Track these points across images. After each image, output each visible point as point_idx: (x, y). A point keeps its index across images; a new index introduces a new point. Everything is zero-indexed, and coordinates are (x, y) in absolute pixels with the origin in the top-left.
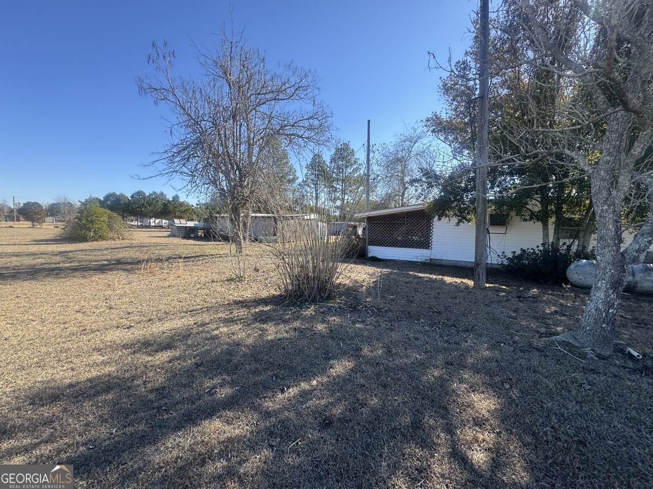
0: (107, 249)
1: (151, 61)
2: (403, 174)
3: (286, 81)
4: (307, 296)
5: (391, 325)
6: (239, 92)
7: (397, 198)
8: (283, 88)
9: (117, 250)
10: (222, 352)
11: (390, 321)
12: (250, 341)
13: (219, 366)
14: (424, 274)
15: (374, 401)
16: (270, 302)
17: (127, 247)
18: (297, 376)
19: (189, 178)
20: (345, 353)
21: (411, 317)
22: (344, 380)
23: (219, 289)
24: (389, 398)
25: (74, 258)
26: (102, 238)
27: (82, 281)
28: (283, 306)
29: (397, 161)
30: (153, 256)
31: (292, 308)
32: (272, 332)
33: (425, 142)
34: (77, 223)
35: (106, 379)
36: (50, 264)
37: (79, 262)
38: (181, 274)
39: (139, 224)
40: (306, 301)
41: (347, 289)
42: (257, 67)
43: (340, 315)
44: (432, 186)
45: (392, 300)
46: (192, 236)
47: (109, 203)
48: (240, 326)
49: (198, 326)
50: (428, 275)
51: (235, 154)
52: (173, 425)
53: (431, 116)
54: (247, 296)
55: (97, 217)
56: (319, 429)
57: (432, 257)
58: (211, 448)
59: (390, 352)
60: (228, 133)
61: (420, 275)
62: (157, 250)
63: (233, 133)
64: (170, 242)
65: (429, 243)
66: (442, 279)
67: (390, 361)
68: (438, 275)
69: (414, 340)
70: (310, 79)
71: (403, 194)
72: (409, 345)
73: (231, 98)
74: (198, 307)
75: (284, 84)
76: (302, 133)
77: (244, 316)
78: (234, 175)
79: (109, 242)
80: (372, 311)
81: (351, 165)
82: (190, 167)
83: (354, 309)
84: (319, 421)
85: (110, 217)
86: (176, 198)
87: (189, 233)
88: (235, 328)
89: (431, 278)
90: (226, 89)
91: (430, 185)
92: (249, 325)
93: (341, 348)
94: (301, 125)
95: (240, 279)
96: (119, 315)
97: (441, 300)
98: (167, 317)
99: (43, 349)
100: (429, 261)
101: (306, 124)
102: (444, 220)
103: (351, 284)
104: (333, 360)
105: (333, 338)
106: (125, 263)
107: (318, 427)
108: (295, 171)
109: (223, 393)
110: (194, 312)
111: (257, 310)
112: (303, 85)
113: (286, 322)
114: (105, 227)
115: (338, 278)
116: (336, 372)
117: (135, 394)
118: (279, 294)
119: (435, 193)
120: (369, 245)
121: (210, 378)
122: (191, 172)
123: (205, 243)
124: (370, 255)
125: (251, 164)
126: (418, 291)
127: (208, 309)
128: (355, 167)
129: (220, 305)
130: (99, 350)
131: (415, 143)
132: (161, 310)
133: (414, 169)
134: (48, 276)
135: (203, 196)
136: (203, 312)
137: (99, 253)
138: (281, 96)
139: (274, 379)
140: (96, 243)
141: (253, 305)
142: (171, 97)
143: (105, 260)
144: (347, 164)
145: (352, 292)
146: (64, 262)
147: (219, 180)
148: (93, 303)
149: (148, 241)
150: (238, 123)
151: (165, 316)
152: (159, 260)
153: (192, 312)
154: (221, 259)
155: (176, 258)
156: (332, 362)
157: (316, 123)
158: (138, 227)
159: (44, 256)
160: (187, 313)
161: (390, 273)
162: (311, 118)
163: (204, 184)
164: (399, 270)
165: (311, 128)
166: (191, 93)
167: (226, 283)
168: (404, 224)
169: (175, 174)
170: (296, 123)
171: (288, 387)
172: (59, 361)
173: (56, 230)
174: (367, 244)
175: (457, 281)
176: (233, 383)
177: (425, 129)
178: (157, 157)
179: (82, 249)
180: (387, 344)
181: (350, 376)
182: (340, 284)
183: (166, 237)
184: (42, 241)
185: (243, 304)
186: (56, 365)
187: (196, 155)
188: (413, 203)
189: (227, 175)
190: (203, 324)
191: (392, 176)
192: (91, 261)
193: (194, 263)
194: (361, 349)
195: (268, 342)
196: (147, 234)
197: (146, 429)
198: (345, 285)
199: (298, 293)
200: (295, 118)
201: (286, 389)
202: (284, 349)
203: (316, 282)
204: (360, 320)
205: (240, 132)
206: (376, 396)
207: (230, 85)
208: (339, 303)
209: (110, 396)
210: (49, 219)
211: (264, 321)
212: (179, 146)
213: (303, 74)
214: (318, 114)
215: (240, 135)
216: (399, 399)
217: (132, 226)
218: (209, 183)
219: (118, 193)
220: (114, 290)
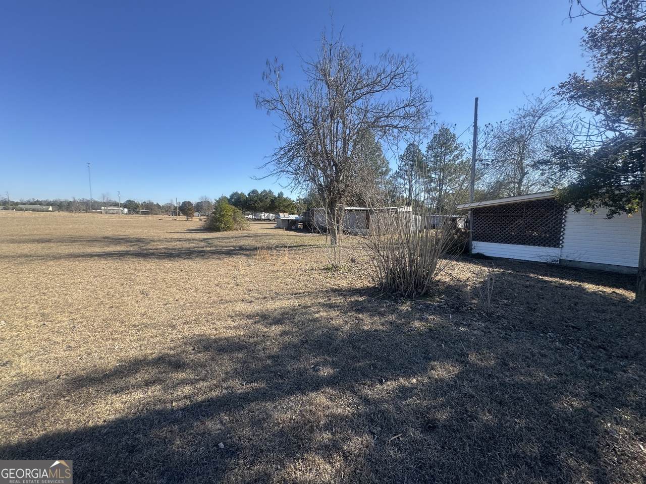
0: (232, 238)
1: (265, 78)
2: (521, 157)
3: (382, 72)
4: (403, 290)
5: (506, 334)
6: (337, 90)
7: (512, 185)
8: (379, 79)
9: (239, 239)
10: (323, 334)
11: (504, 329)
12: (347, 328)
13: (321, 346)
14: (551, 277)
15: (487, 417)
16: (365, 293)
17: (246, 236)
18: (395, 370)
19: (294, 176)
20: (448, 356)
21: (534, 328)
22: (448, 385)
23: (318, 276)
24: (508, 418)
25: (212, 244)
26: (228, 229)
27: (219, 262)
28: (378, 299)
29: (514, 142)
30: (264, 245)
31: (388, 301)
32: (368, 322)
33: (554, 114)
34: (213, 217)
35: (237, 341)
36: (198, 247)
37: (216, 247)
38: (286, 262)
39: (254, 217)
40: (402, 296)
41: (447, 287)
42: (354, 64)
43: (440, 314)
44: (568, 168)
45: (506, 305)
46: (293, 228)
47: (233, 200)
48: (338, 313)
49: (302, 308)
50: (558, 280)
51: (332, 151)
52: (286, 390)
53: (568, 80)
54: (343, 286)
55: (226, 212)
56: (422, 430)
57: (564, 258)
58: (318, 418)
59: (506, 365)
60: (326, 132)
61: (546, 278)
62: (267, 239)
63: (331, 131)
64: (276, 232)
65: (559, 239)
66: (580, 285)
67: (507, 376)
68: (575, 281)
69: (540, 357)
70: (408, 64)
71: (521, 181)
72: (533, 361)
73: (330, 99)
74: (301, 291)
75: (379, 75)
76: (397, 123)
77: (341, 304)
78: (330, 171)
79: (234, 232)
80: (480, 315)
81: (452, 152)
82: (294, 166)
83: (457, 310)
84: (421, 422)
85: (235, 212)
86: (281, 194)
87: (290, 226)
88: (334, 313)
89: (562, 284)
90: (325, 90)
91: (564, 167)
92: (345, 313)
93: (442, 350)
94: (397, 114)
95: (335, 268)
96: (243, 291)
97: (580, 312)
98: (277, 297)
99: (198, 311)
100: (558, 262)
101: (402, 112)
102: (585, 211)
103: (451, 283)
104: (434, 361)
105: (433, 338)
106: (245, 249)
107: (420, 428)
108: (388, 163)
109: (326, 372)
110: (298, 295)
111: (353, 300)
112: (400, 72)
113: (381, 314)
114: (231, 220)
115: (437, 275)
116: (437, 375)
117: (257, 357)
118: (373, 286)
119: (572, 177)
120: (474, 240)
121: (314, 356)
122: (295, 171)
123: (304, 234)
124: (474, 251)
125: (346, 160)
126: (543, 298)
127: (310, 294)
128: (456, 153)
129: (319, 291)
130: (232, 317)
131: (540, 117)
132: (272, 291)
133: (539, 149)
134: (197, 256)
135: (304, 192)
136: (305, 296)
137: (228, 241)
138: (377, 88)
139: (372, 368)
140: (225, 232)
141: (349, 294)
142: (280, 106)
143: (232, 246)
144: (447, 151)
145: (454, 291)
146: (206, 247)
147: (318, 176)
148: (226, 280)
149: (261, 231)
150: (336, 121)
151: (276, 296)
152: (269, 248)
153: (297, 295)
154: (318, 249)
155: (281, 247)
156: (433, 363)
157: (413, 110)
158: (253, 220)
159: (195, 241)
160: (292, 295)
161: (503, 274)
162: (408, 105)
163: (305, 181)
164: (514, 270)
165: (407, 116)
166: (295, 100)
167: (324, 271)
168: (522, 217)
169: (282, 173)
170: (391, 113)
171: (387, 380)
172: (207, 321)
173: (201, 222)
174: (471, 240)
175: (605, 290)
176: (334, 365)
177: (557, 98)
178: (269, 160)
179: (216, 236)
180: (501, 356)
181: (456, 382)
182: (439, 281)
183: (273, 228)
184: (193, 230)
185: (339, 292)
186: (206, 324)
187: (299, 155)
188: (535, 191)
189: (324, 170)
190: (306, 307)
191: (505, 160)
192: (223, 247)
193: (296, 252)
194: (467, 355)
195: (363, 331)
196: (260, 226)
197: (266, 388)
198: (444, 283)
199: (393, 287)
200: (390, 108)
201: (384, 381)
202: (380, 340)
203: (413, 276)
204: (464, 323)
205: (337, 128)
206: (489, 411)
207: (328, 86)
208: (438, 302)
209: (241, 355)
210: (196, 214)
211: (359, 311)
212: (286, 148)
213: (399, 61)
214: (415, 100)
215: (337, 132)
216: (522, 423)
217: (249, 219)
218: (309, 180)
219: (239, 192)
220: (239, 271)
